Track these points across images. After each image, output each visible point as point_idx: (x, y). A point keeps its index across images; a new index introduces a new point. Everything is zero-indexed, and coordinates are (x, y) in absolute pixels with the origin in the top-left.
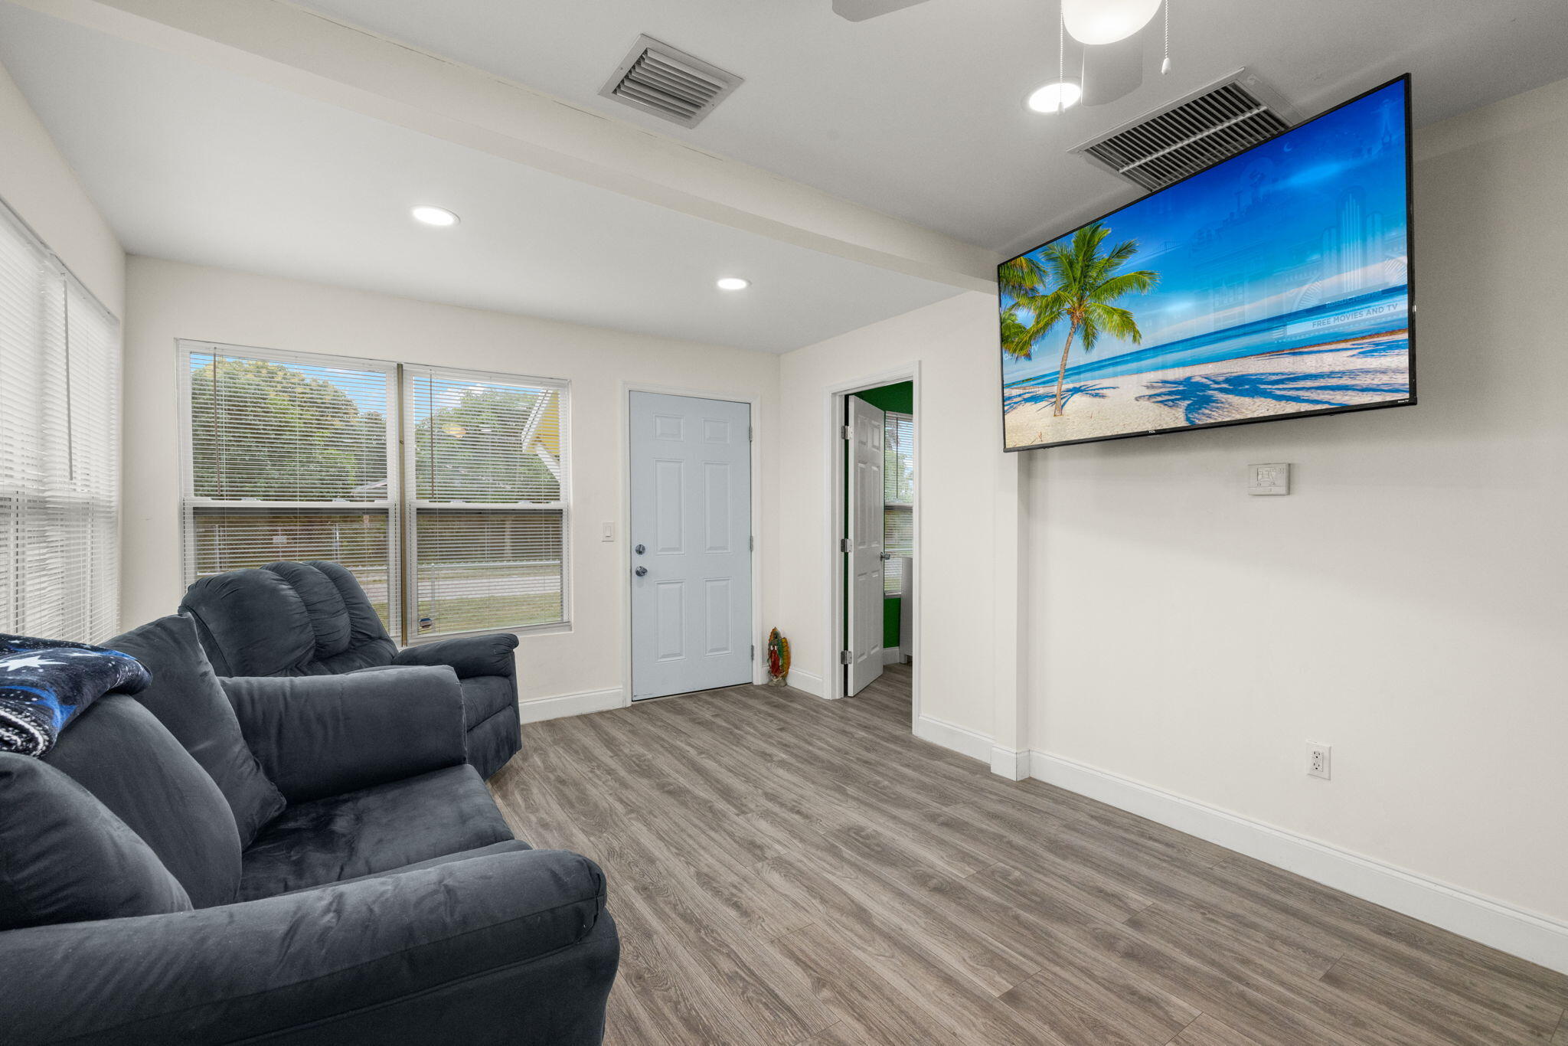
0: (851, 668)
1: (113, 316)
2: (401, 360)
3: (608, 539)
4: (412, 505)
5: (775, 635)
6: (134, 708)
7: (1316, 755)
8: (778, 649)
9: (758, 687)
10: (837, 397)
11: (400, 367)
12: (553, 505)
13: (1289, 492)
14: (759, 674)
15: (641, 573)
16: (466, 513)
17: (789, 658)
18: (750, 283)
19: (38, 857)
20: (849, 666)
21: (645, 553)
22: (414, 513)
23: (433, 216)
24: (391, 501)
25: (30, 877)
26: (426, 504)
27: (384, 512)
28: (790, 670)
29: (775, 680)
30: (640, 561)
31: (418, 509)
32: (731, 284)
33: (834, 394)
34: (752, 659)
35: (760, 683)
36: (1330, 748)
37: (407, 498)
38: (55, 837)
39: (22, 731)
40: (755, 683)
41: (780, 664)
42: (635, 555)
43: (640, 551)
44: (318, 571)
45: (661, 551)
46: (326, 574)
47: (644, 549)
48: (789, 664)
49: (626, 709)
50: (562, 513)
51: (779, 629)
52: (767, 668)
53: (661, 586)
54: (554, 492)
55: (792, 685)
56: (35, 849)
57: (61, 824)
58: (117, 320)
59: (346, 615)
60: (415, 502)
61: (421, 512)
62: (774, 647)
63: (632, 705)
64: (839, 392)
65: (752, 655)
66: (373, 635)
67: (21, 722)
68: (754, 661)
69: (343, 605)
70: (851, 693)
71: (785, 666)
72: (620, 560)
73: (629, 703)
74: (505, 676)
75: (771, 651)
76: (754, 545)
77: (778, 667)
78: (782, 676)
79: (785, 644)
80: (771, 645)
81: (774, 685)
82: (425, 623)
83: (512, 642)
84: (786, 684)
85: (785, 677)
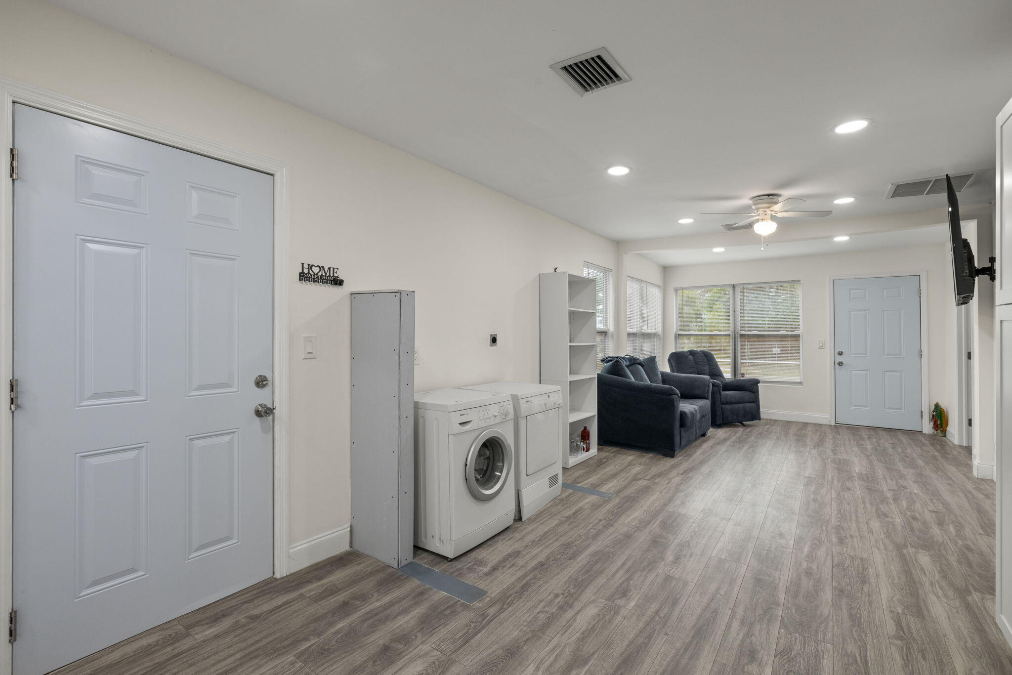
1: (660, 286)
3: (821, 347)
4: (738, 333)
5: (937, 406)
8: (937, 414)
9: (924, 435)
11: (734, 285)
12: (796, 333)
14: (927, 427)
15: (841, 364)
17: (947, 421)
18: (851, 237)
21: (843, 355)
22: (739, 336)
24: (730, 332)
26: (743, 332)
27: (728, 336)
28: (947, 428)
29: (936, 432)
30: (839, 359)
32: (842, 238)
34: (922, 418)
35: (927, 433)
37: (736, 331)
40: (924, 432)
41: (938, 423)
42: (837, 356)
43: (841, 354)
44: (701, 353)
45: (853, 354)
46: (704, 354)
47: (841, 352)
48: (947, 425)
50: (800, 336)
51: (940, 404)
52: (932, 424)
53: (853, 371)
54: (797, 327)
55: (949, 438)
58: (662, 288)
59: (708, 366)
60: (740, 332)
61: (741, 335)
63: (835, 425)
65: (922, 416)
66: (717, 374)
67: (623, 361)
68: (923, 420)
71: (944, 425)
72: (827, 357)
73: (833, 424)
74: (753, 392)
75: (933, 415)
76: (923, 353)
77: (938, 425)
78: (942, 431)
79: (943, 412)
80: (933, 412)
81: (936, 435)
82: (742, 375)
83: (756, 382)
84: (945, 436)
85: (944, 433)
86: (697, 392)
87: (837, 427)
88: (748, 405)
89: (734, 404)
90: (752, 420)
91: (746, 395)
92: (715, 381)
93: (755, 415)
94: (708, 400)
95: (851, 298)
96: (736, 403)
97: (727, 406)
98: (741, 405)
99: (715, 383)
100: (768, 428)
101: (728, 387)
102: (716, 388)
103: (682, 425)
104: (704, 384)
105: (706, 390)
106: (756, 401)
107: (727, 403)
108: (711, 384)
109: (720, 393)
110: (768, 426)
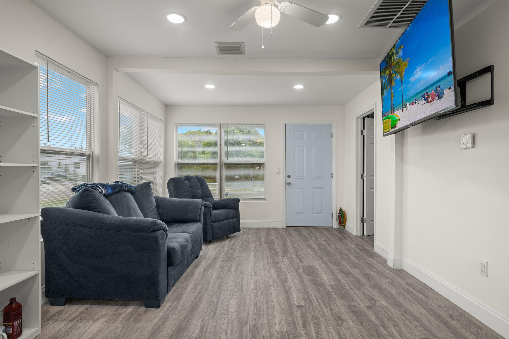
0: (365, 224)
1: (162, 120)
2: (220, 123)
3: (278, 173)
4: (223, 162)
5: (341, 210)
6: (129, 195)
7: (482, 265)
8: (341, 215)
9: (334, 229)
10: (359, 119)
11: (220, 124)
13: (474, 145)
14: (335, 224)
15: (289, 184)
16: (237, 164)
17: (346, 219)
18: (304, 86)
19: (93, 203)
20: (365, 223)
21: (291, 178)
22: (224, 164)
23: (210, 87)
24: (218, 161)
25: (92, 205)
26: (227, 162)
27: (216, 164)
28: (346, 224)
29: (340, 227)
30: (289, 180)
31: (225, 163)
32: (299, 87)
33: (358, 118)
34: (332, 218)
35: (335, 227)
36: (487, 262)
37: (222, 160)
38: (95, 201)
39: (102, 190)
40: (333, 227)
41: (342, 221)
42: (287, 178)
43: (289, 177)
44: (196, 178)
45: (296, 177)
46: (197, 179)
47: (290, 175)
48: (346, 221)
49: (283, 228)
50: (264, 164)
51: (342, 208)
52: (338, 222)
53: (296, 189)
56: (93, 202)
57: (97, 200)
58: (163, 121)
59: (200, 190)
60: (224, 161)
61: (226, 164)
62: (339, 214)
63: (286, 228)
64: (360, 116)
65: (332, 217)
66: (208, 196)
67: (102, 189)
68: (333, 219)
69: (200, 187)
70: (365, 234)
71: (344, 222)
72: (282, 179)
73: (285, 227)
74: (235, 210)
75: (339, 216)
76: (333, 176)
77: (341, 222)
78: (343, 226)
79: (344, 214)
80: (339, 213)
81: (340, 229)
82: (226, 195)
83: (238, 200)
84: (345, 229)
85: (344, 226)
86: (191, 216)
87: (287, 229)
88: (232, 220)
89: (221, 221)
90: (235, 232)
91: (230, 212)
92: (207, 202)
93: (236, 228)
94: (200, 223)
95: (295, 138)
96: (223, 220)
97: (216, 224)
98: (226, 221)
99: (206, 204)
100: (246, 238)
101: (217, 206)
102: (207, 209)
103: (170, 263)
104: (197, 207)
105: (199, 213)
106: (237, 216)
107: (216, 221)
108: (203, 206)
109: (211, 213)
110: (245, 236)
